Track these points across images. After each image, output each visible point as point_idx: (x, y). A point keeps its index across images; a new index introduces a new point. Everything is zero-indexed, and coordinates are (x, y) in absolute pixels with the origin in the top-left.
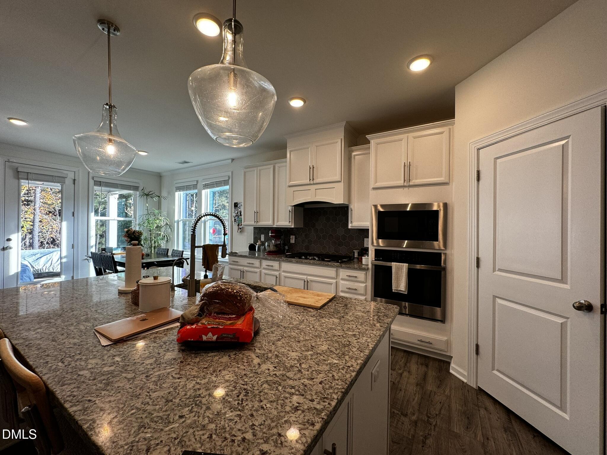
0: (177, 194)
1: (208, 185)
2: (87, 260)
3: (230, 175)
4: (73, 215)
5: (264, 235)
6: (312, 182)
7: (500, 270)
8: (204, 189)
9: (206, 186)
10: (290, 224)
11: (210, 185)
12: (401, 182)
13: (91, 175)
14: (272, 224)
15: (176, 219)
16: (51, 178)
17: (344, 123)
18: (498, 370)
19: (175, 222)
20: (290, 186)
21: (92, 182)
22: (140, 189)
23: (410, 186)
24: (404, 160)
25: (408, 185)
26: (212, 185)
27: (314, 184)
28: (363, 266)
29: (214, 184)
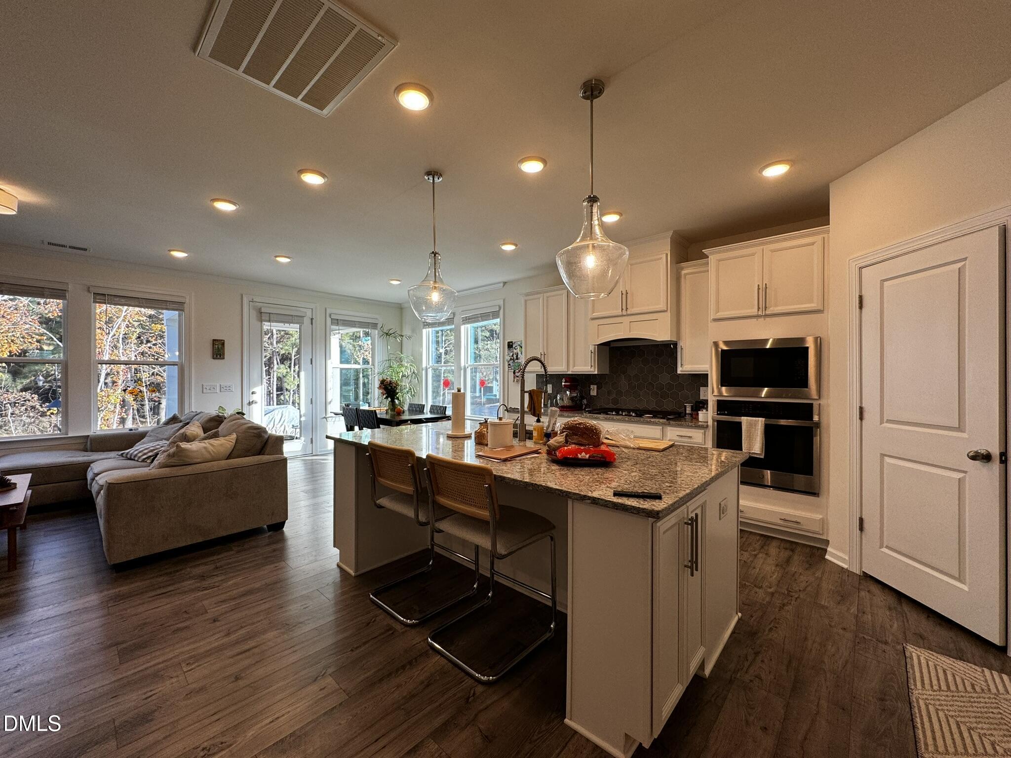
0: (424, 331)
1: (469, 319)
2: (325, 419)
3: (502, 303)
4: (312, 363)
5: (551, 385)
6: (624, 313)
7: (889, 421)
8: (464, 324)
9: (467, 320)
10: (592, 370)
11: (472, 319)
12: (754, 311)
13: (328, 312)
14: (566, 370)
15: (424, 366)
16: (291, 318)
17: (671, 233)
18: (887, 547)
19: (422, 370)
20: (593, 319)
21: (329, 320)
22: (379, 326)
23: (766, 316)
24: (757, 281)
25: (764, 314)
26: (475, 318)
27: (628, 315)
28: (700, 423)
29: (478, 317)
